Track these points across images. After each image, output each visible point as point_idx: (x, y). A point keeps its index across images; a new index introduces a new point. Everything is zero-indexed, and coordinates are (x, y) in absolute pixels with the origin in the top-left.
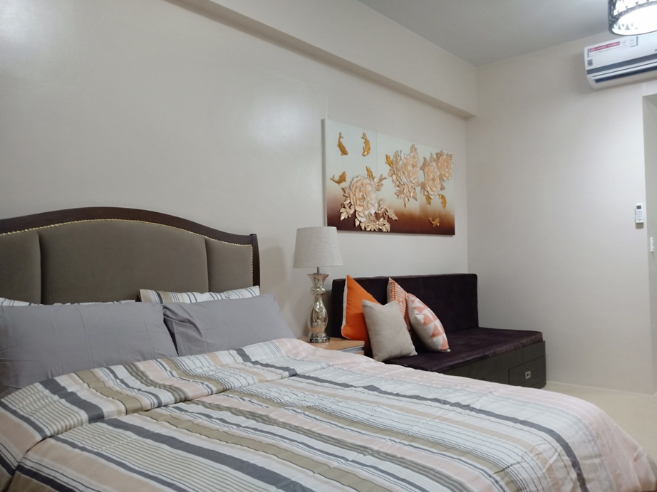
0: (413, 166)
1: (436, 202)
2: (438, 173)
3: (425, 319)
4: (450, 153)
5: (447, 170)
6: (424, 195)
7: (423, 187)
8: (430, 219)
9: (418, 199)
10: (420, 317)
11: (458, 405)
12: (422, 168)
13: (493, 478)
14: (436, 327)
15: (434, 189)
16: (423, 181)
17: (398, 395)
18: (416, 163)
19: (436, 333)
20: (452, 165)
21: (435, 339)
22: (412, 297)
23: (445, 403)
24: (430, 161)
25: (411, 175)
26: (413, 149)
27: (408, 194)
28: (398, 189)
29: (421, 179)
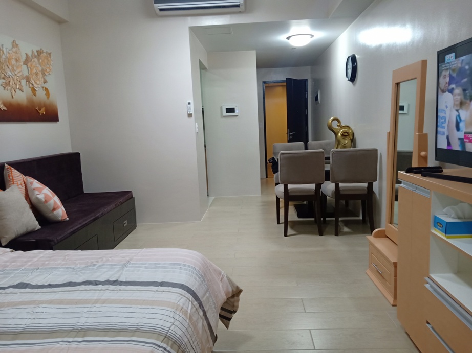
0: (17, 61)
1: (41, 94)
2: (40, 69)
3: (45, 197)
4: (49, 51)
5: (48, 66)
6: (29, 87)
7: (28, 80)
8: (37, 109)
9: (24, 90)
10: (41, 197)
11: (108, 282)
12: (26, 63)
13: (162, 347)
14: (55, 202)
15: (38, 82)
16: (28, 75)
17: (50, 286)
18: (19, 58)
19: (56, 207)
20: (52, 63)
21: (55, 212)
22: (30, 180)
23: (96, 283)
24: (32, 57)
25: (15, 68)
26: (14, 44)
27: (14, 86)
28: (4, 81)
29: (26, 73)
